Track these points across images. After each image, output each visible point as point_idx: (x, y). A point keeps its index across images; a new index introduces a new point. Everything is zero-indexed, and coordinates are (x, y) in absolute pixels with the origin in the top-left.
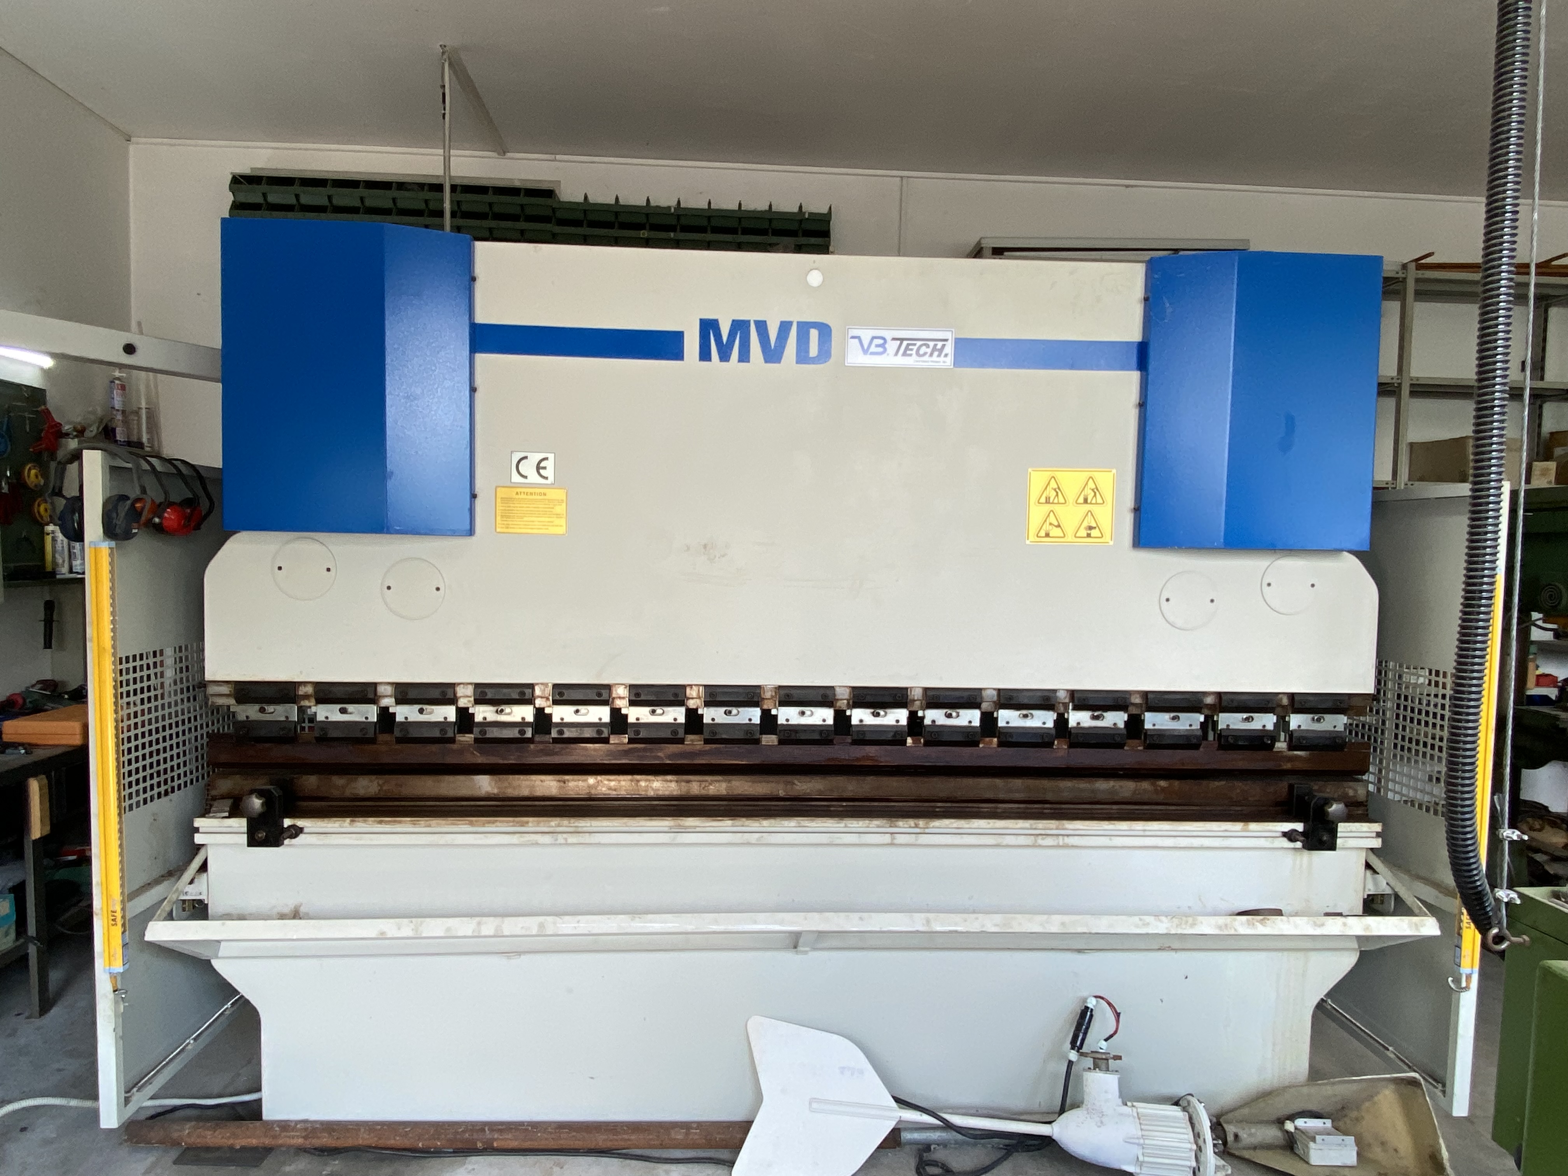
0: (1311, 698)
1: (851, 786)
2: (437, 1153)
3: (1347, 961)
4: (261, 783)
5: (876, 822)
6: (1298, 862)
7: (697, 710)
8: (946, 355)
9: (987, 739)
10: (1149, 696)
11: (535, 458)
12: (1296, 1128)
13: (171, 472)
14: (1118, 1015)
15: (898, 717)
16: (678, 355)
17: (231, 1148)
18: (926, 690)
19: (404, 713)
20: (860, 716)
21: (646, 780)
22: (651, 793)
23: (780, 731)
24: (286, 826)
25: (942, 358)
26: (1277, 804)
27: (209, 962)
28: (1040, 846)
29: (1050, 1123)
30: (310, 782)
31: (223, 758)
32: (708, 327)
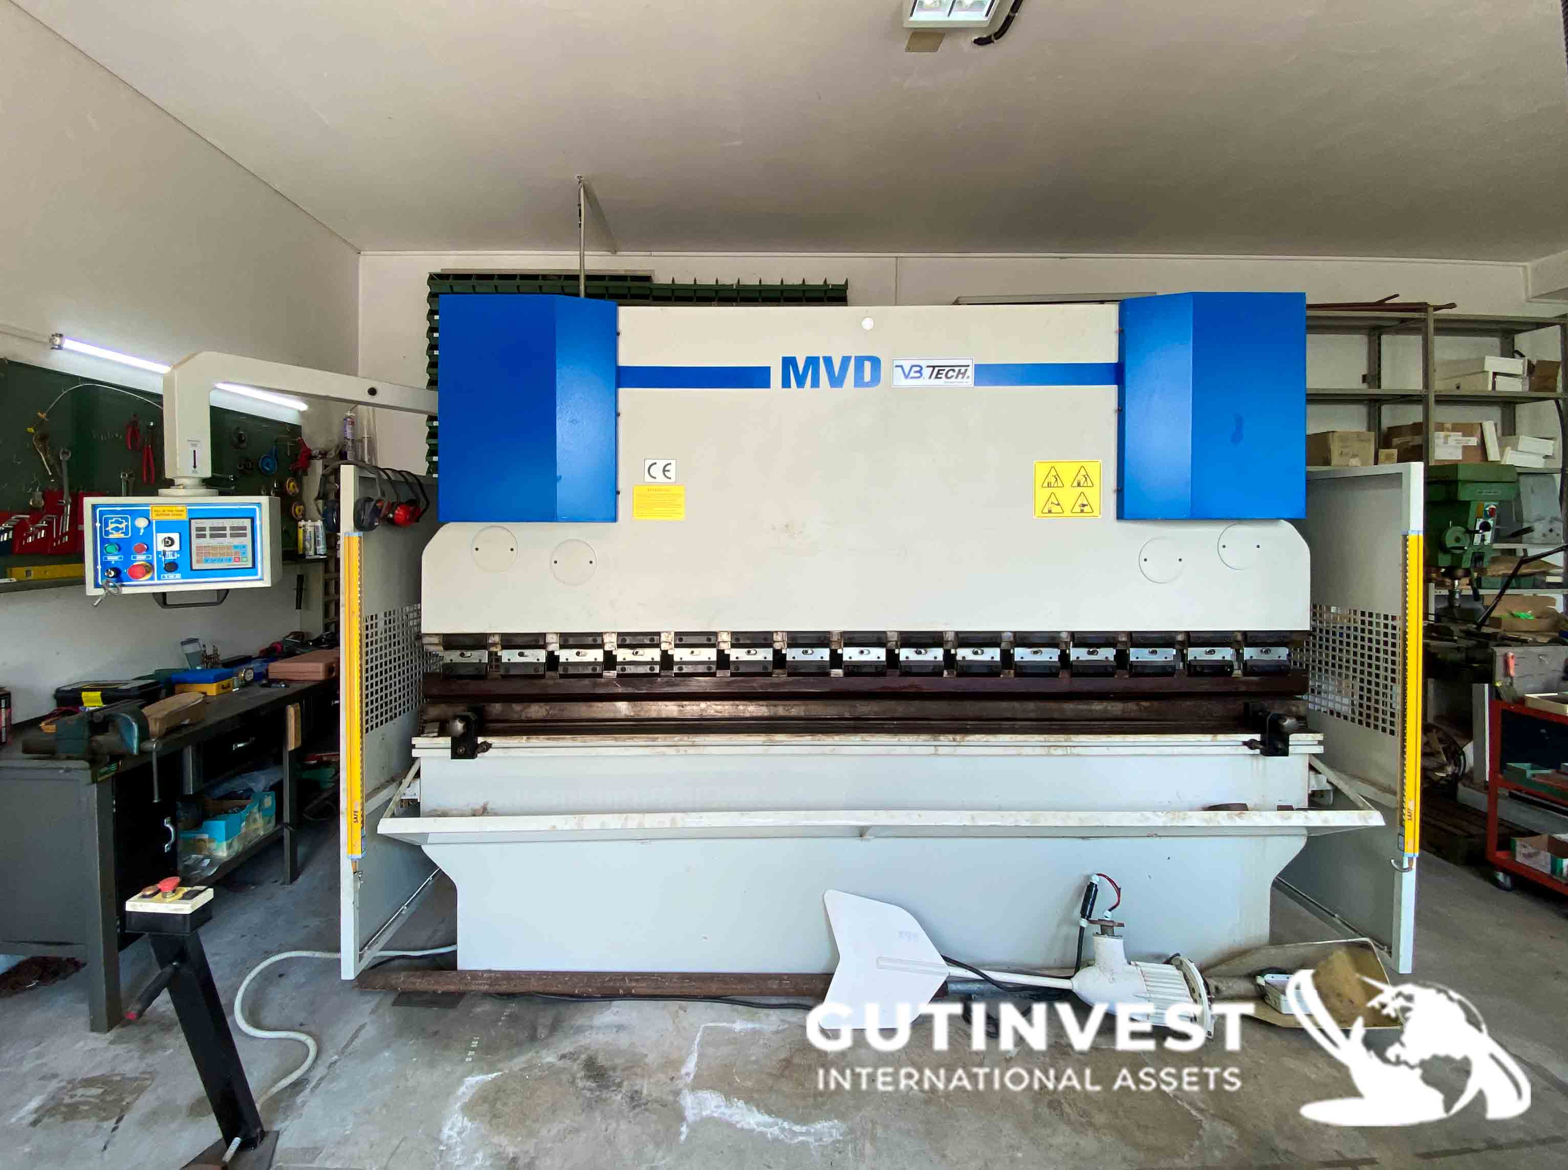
0: (1260, 635)
1: (900, 708)
2: (589, 998)
3: (1299, 844)
4: (460, 709)
5: (923, 737)
6: (1255, 765)
7: (781, 650)
8: (968, 377)
9: (1007, 671)
10: (1134, 635)
11: (661, 464)
12: (1266, 982)
13: (399, 480)
14: (1118, 890)
15: (937, 654)
16: (766, 384)
17: (435, 992)
18: (957, 633)
19: (567, 656)
20: (906, 654)
21: (744, 705)
22: (748, 715)
23: (845, 666)
24: (479, 742)
25: (965, 379)
26: (1235, 719)
27: (420, 847)
28: (1053, 755)
29: (1069, 978)
30: (496, 708)
31: (435, 691)
32: (789, 363)
